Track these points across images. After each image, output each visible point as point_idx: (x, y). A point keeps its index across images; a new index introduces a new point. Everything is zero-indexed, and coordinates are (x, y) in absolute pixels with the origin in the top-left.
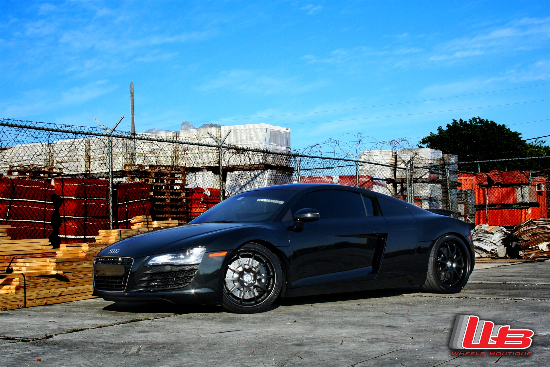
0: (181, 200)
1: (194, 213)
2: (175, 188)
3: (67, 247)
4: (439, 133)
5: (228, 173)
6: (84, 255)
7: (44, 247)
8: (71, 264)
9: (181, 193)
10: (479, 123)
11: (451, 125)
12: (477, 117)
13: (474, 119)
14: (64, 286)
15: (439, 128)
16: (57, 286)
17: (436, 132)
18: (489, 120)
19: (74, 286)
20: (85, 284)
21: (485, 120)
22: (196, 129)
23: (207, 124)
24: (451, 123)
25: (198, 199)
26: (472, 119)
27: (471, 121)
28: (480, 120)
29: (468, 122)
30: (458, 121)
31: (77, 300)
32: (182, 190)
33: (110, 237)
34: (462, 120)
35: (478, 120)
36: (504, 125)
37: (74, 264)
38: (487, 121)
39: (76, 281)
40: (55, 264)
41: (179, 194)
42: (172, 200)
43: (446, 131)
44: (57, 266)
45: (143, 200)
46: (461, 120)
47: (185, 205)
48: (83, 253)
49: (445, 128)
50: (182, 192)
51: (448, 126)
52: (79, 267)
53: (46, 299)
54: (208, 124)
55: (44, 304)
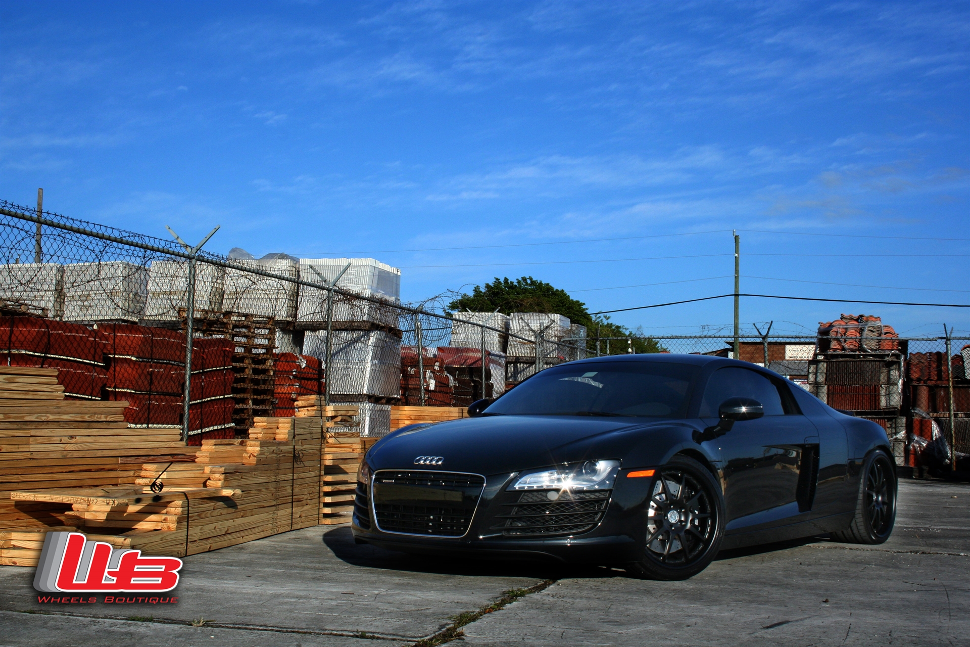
0: (265, 371)
1: (279, 393)
2: (254, 351)
3: (215, 445)
4: (474, 296)
5: (308, 333)
6: (253, 461)
7: (173, 444)
8: (240, 477)
9: (266, 360)
10: (530, 285)
11: (492, 285)
12: (527, 277)
13: (524, 279)
14: (231, 516)
15: (475, 288)
16: (224, 517)
17: (471, 294)
18: (543, 282)
19: (242, 517)
20: (254, 513)
21: (539, 282)
22: (256, 260)
23: (274, 254)
24: (491, 282)
25: (288, 372)
26: (520, 279)
27: (519, 282)
28: (531, 282)
29: (515, 283)
30: (502, 280)
31: (246, 540)
32: (268, 356)
33: (277, 431)
34: (508, 280)
35: (529, 281)
36: (563, 290)
37: (244, 477)
38: (541, 283)
39: (245, 507)
40: (222, 477)
41: (263, 361)
42: (255, 371)
43: (485, 293)
44: (225, 479)
45: (224, 369)
46: (506, 280)
47: (271, 380)
48: (252, 457)
49: (483, 290)
50: (268, 359)
51: (488, 286)
52: (249, 483)
53: (211, 541)
54: (277, 254)
55: (207, 550)
